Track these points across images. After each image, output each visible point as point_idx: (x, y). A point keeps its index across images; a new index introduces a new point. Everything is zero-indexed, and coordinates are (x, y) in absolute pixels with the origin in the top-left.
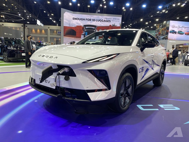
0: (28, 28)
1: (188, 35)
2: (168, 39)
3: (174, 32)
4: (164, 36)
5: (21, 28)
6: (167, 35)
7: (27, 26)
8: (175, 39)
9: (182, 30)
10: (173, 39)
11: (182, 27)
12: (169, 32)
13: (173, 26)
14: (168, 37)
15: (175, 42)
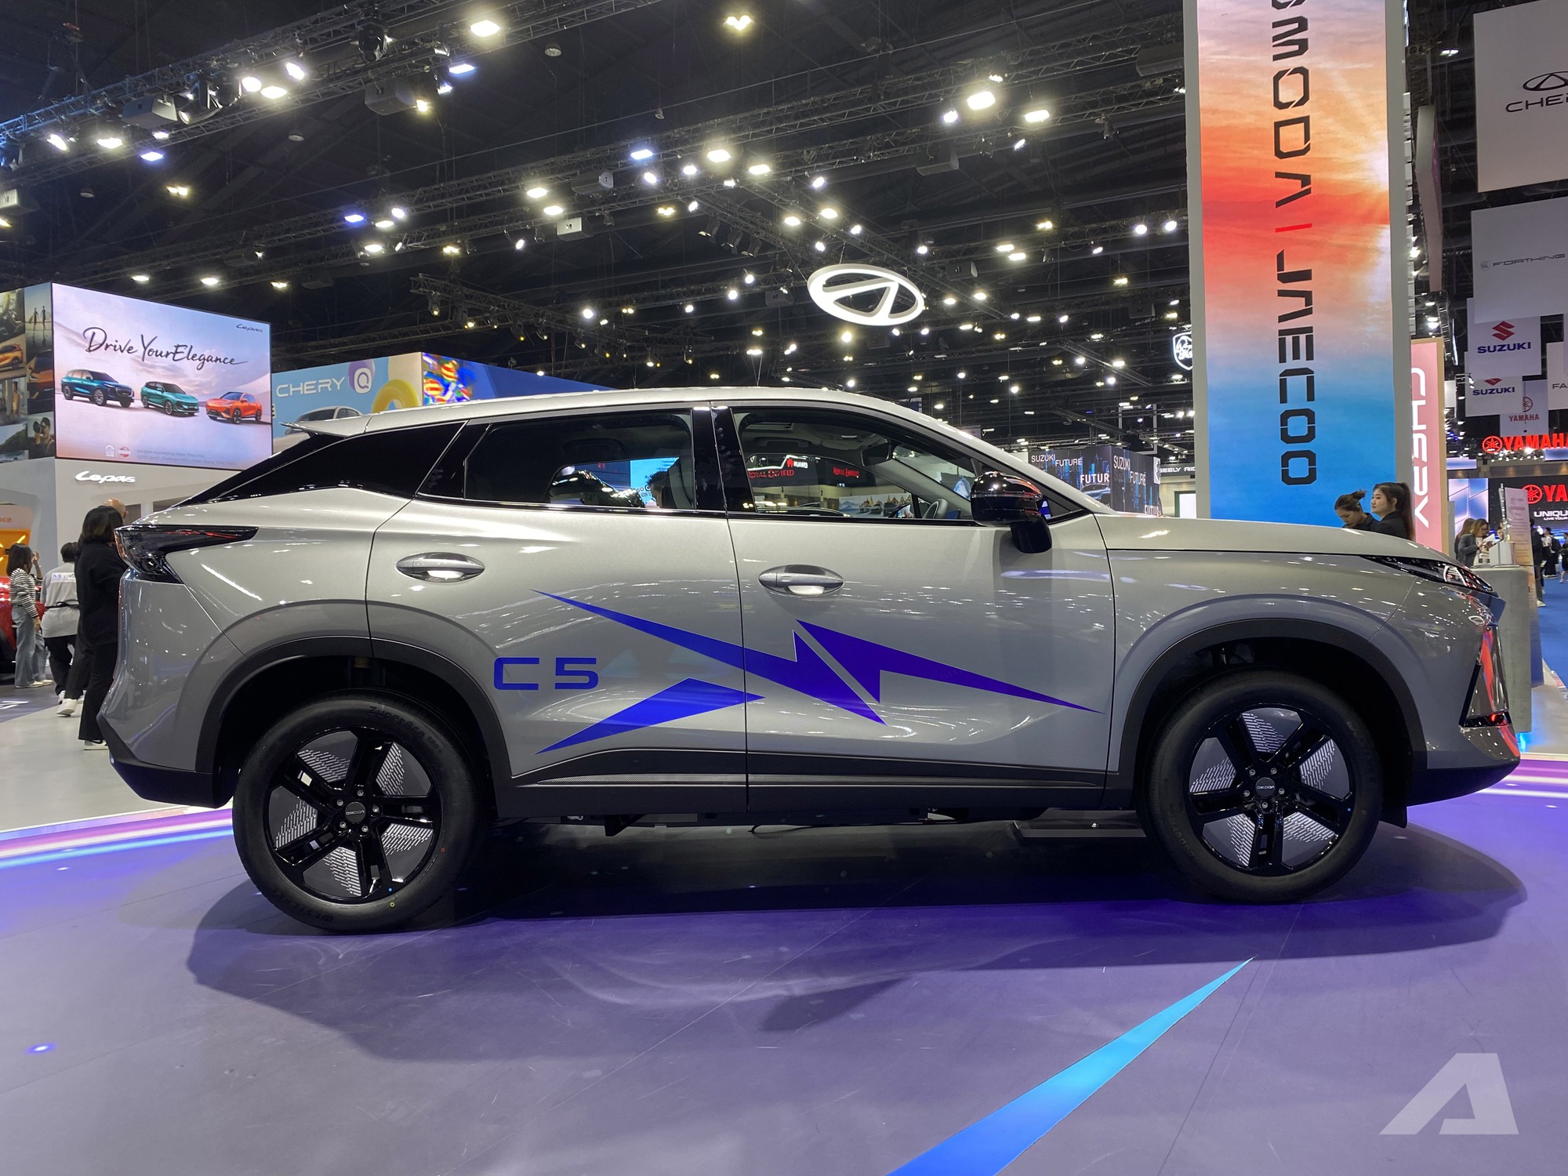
1: (231, 421)
3: (104, 391)
4: (20, 427)
8: (126, 456)
9: (182, 380)
10: (108, 455)
11: (176, 352)
12: (58, 386)
13: (94, 333)
14: (54, 437)
15: (129, 478)
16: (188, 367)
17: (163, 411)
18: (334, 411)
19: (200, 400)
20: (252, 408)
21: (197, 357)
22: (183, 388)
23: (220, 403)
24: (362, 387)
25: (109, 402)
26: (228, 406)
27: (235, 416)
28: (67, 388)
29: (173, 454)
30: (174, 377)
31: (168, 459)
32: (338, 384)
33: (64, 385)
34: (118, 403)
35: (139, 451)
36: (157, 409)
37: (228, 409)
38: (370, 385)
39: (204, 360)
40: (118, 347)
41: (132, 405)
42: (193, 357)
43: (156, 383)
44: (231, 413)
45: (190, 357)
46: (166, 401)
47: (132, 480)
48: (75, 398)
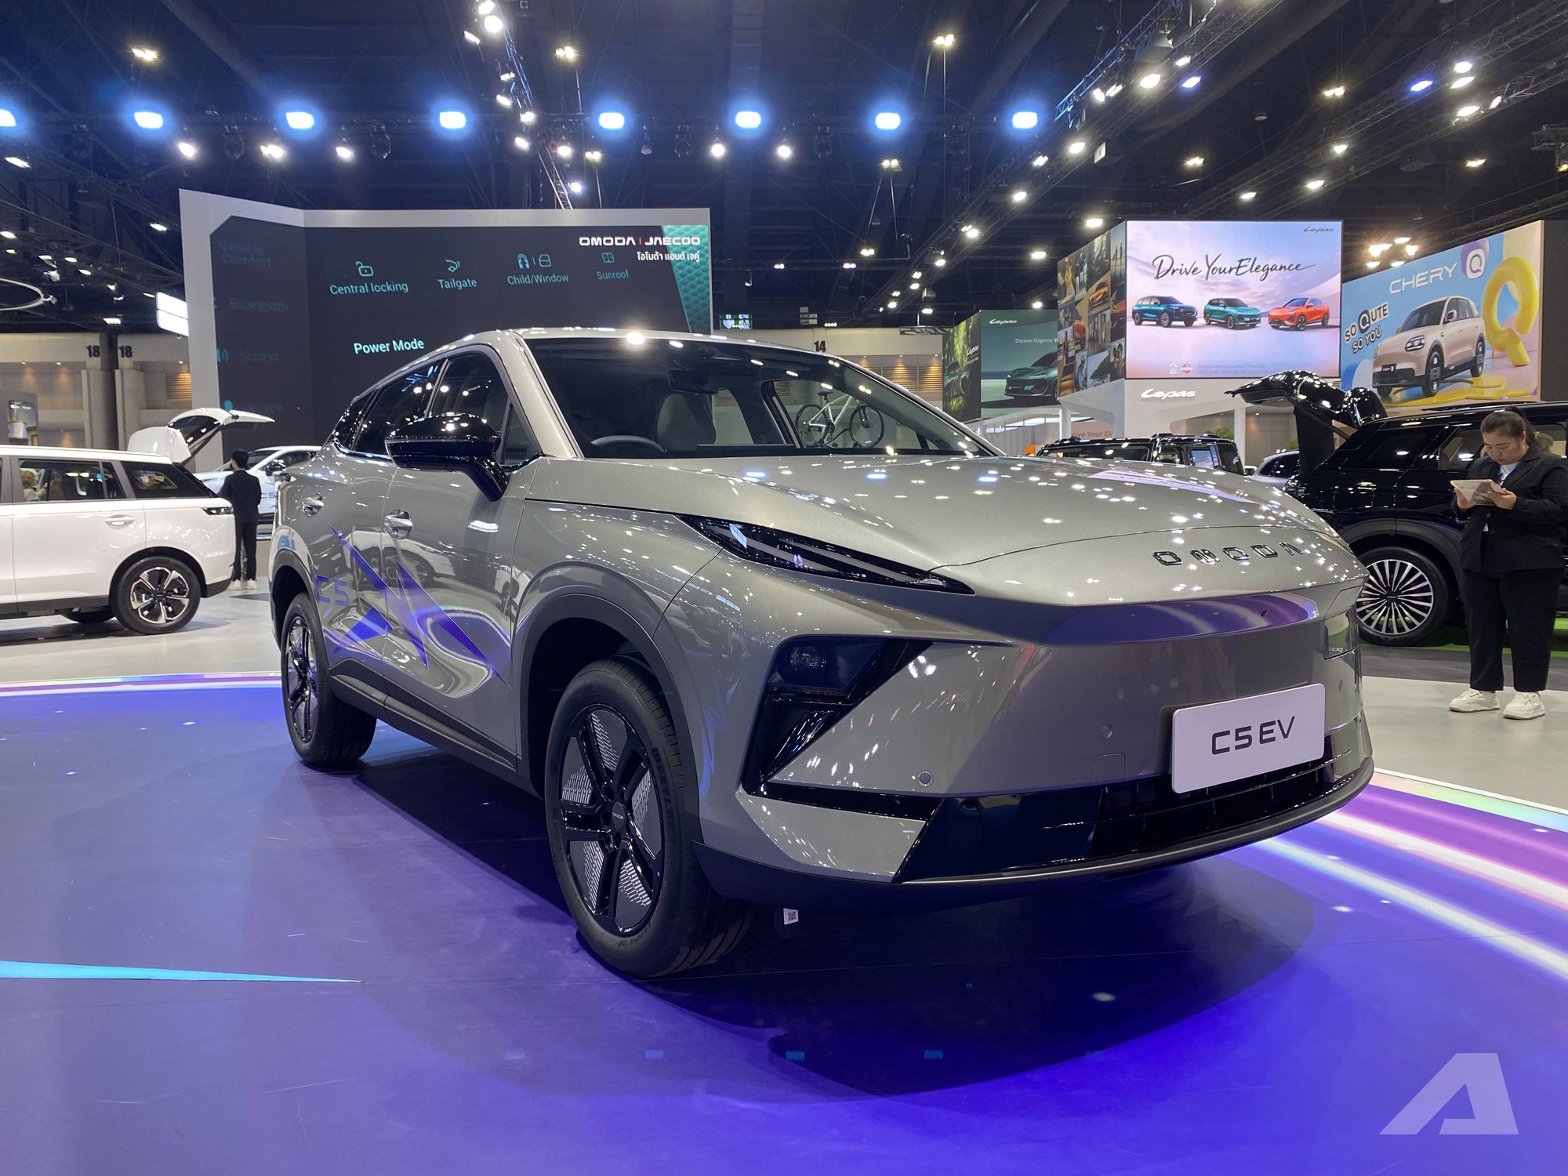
0: (142, 367)
1: (1295, 328)
2: (1124, 376)
3: (1168, 313)
4: (1105, 354)
5: (83, 365)
6: (1116, 344)
7: (128, 352)
8: (1188, 372)
9: (1244, 293)
10: (1171, 373)
11: (1239, 267)
12: (1129, 314)
13: (1162, 262)
14: (1125, 360)
15: (1189, 393)
16: (1252, 279)
17: (1224, 325)
18: (1445, 301)
19: (1262, 310)
20: (1316, 313)
21: (1261, 268)
22: (1245, 301)
23: (1283, 312)
24: (1474, 272)
25: (1174, 323)
26: (1292, 313)
27: (1300, 322)
28: (1137, 314)
29: (1233, 367)
30: (1236, 291)
31: (1228, 372)
32: (1450, 271)
33: (1134, 312)
34: (1182, 323)
35: (1200, 367)
36: (1219, 324)
37: (1292, 316)
38: (1482, 268)
39: (1267, 270)
40: (1183, 270)
41: (1195, 323)
42: (1257, 269)
43: (1218, 299)
44: (1295, 320)
45: (1254, 269)
46: (1227, 316)
47: (1192, 394)
48: (1144, 323)
